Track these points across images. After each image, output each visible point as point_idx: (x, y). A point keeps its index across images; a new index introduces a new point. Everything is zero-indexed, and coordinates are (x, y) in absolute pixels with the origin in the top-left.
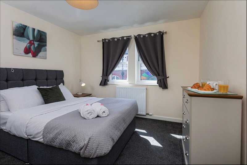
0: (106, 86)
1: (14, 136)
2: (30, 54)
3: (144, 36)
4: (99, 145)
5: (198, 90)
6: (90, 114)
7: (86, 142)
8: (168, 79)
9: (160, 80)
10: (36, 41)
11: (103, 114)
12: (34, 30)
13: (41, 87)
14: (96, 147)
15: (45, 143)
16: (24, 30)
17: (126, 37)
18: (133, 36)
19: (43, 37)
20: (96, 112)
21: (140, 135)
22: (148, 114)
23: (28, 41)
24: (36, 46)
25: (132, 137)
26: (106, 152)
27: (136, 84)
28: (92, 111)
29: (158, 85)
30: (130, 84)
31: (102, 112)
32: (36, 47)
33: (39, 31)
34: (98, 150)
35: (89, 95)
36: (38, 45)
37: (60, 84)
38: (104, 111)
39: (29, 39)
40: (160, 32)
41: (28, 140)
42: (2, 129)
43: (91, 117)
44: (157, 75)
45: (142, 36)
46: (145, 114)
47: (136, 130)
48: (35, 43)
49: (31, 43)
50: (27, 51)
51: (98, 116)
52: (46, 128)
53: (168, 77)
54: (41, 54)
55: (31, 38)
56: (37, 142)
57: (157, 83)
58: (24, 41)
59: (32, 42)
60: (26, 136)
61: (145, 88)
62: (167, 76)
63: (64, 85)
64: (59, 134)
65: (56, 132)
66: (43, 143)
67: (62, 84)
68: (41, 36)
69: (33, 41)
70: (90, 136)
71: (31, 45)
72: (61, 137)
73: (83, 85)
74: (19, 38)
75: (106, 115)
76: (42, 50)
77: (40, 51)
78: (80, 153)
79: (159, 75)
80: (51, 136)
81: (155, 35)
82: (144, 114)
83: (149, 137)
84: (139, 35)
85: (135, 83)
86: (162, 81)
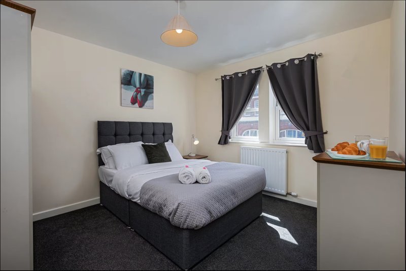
0: (226, 146)
1: (118, 195)
2: (137, 104)
3: (283, 65)
4: (189, 214)
5: (338, 153)
6: (187, 177)
7: (175, 207)
8: (325, 135)
9: (310, 137)
10: (142, 88)
11: (203, 180)
12: (140, 74)
13: (146, 144)
14: (186, 215)
15: (142, 205)
16: (131, 76)
17: (255, 69)
18: (264, 67)
19: (149, 82)
20: (194, 177)
21: (268, 223)
22: (291, 194)
23: (135, 89)
24: (142, 93)
25: (254, 222)
26: (198, 224)
27: (271, 143)
28: (190, 175)
29: (306, 145)
30: (262, 142)
31: (202, 177)
32: (143, 95)
33: (145, 75)
34: (188, 220)
35: (205, 157)
36: (145, 92)
37: (167, 141)
38: (204, 175)
39: (135, 87)
40: (309, 56)
41: (129, 201)
42: (109, 187)
43: (188, 182)
44: (305, 129)
45: (279, 66)
46: (285, 194)
47: (263, 214)
48: (142, 90)
49: (138, 92)
50: (134, 101)
51: (197, 182)
52: (143, 188)
53: (326, 133)
54: (147, 103)
55: (138, 85)
56: (135, 203)
57: (304, 142)
58: (131, 89)
59: (139, 90)
60: (127, 196)
61: (284, 150)
62: (324, 131)
63: (172, 142)
64: (153, 196)
65: (151, 193)
66: (140, 205)
67: (170, 141)
68: (147, 81)
69: (140, 88)
70: (180, 201)
71: (138, 94)
72: (154, 199)
73: (196, 142)
74: (126, 86)
75: (207, 182)
76: (149, 98)
77: (146, 100)
78: (169, 218)
79: (308, 129)
80: (146, 197)
81: (301, 61)
82: (284, 192)
83: (281, 228)
84: (275, 65)
85: (269, 142)
86: (313, 139)
